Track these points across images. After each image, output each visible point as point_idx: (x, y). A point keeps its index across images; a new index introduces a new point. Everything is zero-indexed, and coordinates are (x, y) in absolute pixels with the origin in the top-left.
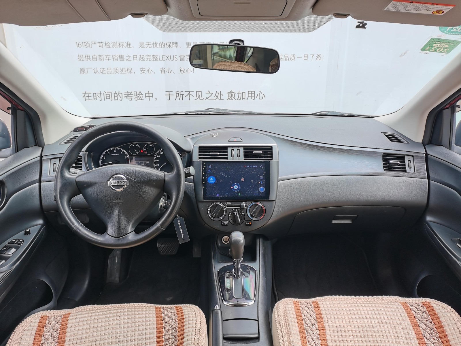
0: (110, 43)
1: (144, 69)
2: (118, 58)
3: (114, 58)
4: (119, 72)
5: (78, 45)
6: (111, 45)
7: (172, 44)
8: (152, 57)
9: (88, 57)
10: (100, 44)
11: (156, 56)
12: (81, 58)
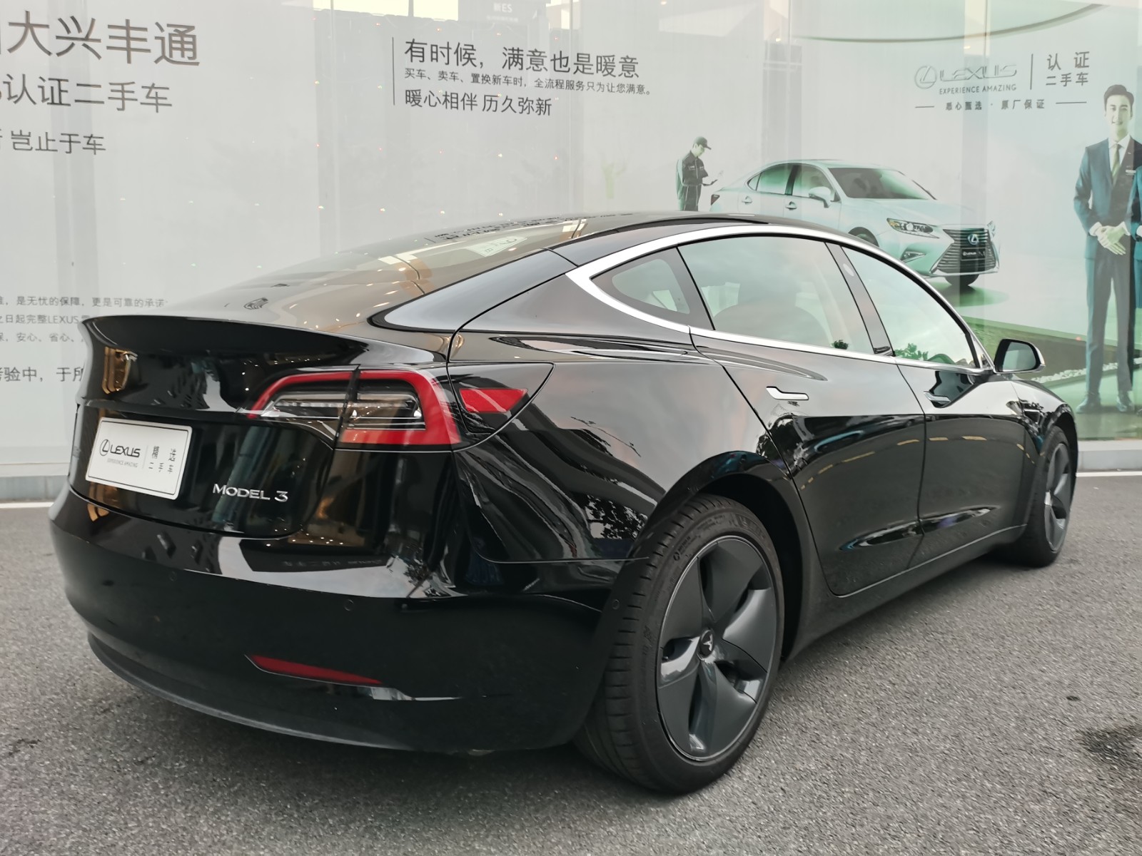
1: (22, 336)
7: (70, 300)
8: (36, 318)
11: (44, 317)
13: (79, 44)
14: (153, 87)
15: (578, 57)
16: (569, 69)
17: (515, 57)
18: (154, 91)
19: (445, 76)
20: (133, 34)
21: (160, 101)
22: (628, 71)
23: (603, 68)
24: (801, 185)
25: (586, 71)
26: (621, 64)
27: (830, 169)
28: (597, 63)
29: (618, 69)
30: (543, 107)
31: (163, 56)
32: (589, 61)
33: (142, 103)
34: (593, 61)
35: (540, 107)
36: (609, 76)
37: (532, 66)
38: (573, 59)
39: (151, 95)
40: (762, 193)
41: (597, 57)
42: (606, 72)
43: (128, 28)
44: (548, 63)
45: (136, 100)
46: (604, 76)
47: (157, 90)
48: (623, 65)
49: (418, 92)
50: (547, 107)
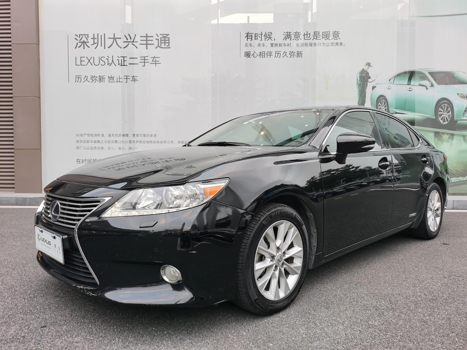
0: (93, 134)
1: (110, 148)
2: (97, 142)
3: (95, 142)
4: (97, 149)
5: (77, 135)
6: (94, 136)
7: (125, 135)
8: (114, 141)
9: (81, 141)
10: (88, 135)
11: (117, 141)
12: (78, 141)
13: (130, 44)
14: (155, 57)
15: (314, 33)
16: (311, 38)
17: (288, 36)
18: (155, 59)
19: (260, 45)
20: (149, 38)
21: (157, 62)
22: (336, 37)
23: (325, 36)
24: (415, 80)
25: (317, 38)
26: (333, 34)
27: (429, 73)
28: (323, 35)
29: (331, 37)
30: (299, 54)
31: (158, 46)
32: (319, 34)
33: (151, 63)
34: (321, 34)
35: (298, 55)
36: (328, 40)
37: (295, 38)
38: (312, 34)
39: (154, 60)
40: (396, 84)
41: (323, 32)
42: (326, 38)
43: (147, 37)
44: (302, 37)
45: (149, 62)
46: (325, 40)
47: (156, 58)
48: (333, 35)
49: (249, 52)
50: (301, 54)
